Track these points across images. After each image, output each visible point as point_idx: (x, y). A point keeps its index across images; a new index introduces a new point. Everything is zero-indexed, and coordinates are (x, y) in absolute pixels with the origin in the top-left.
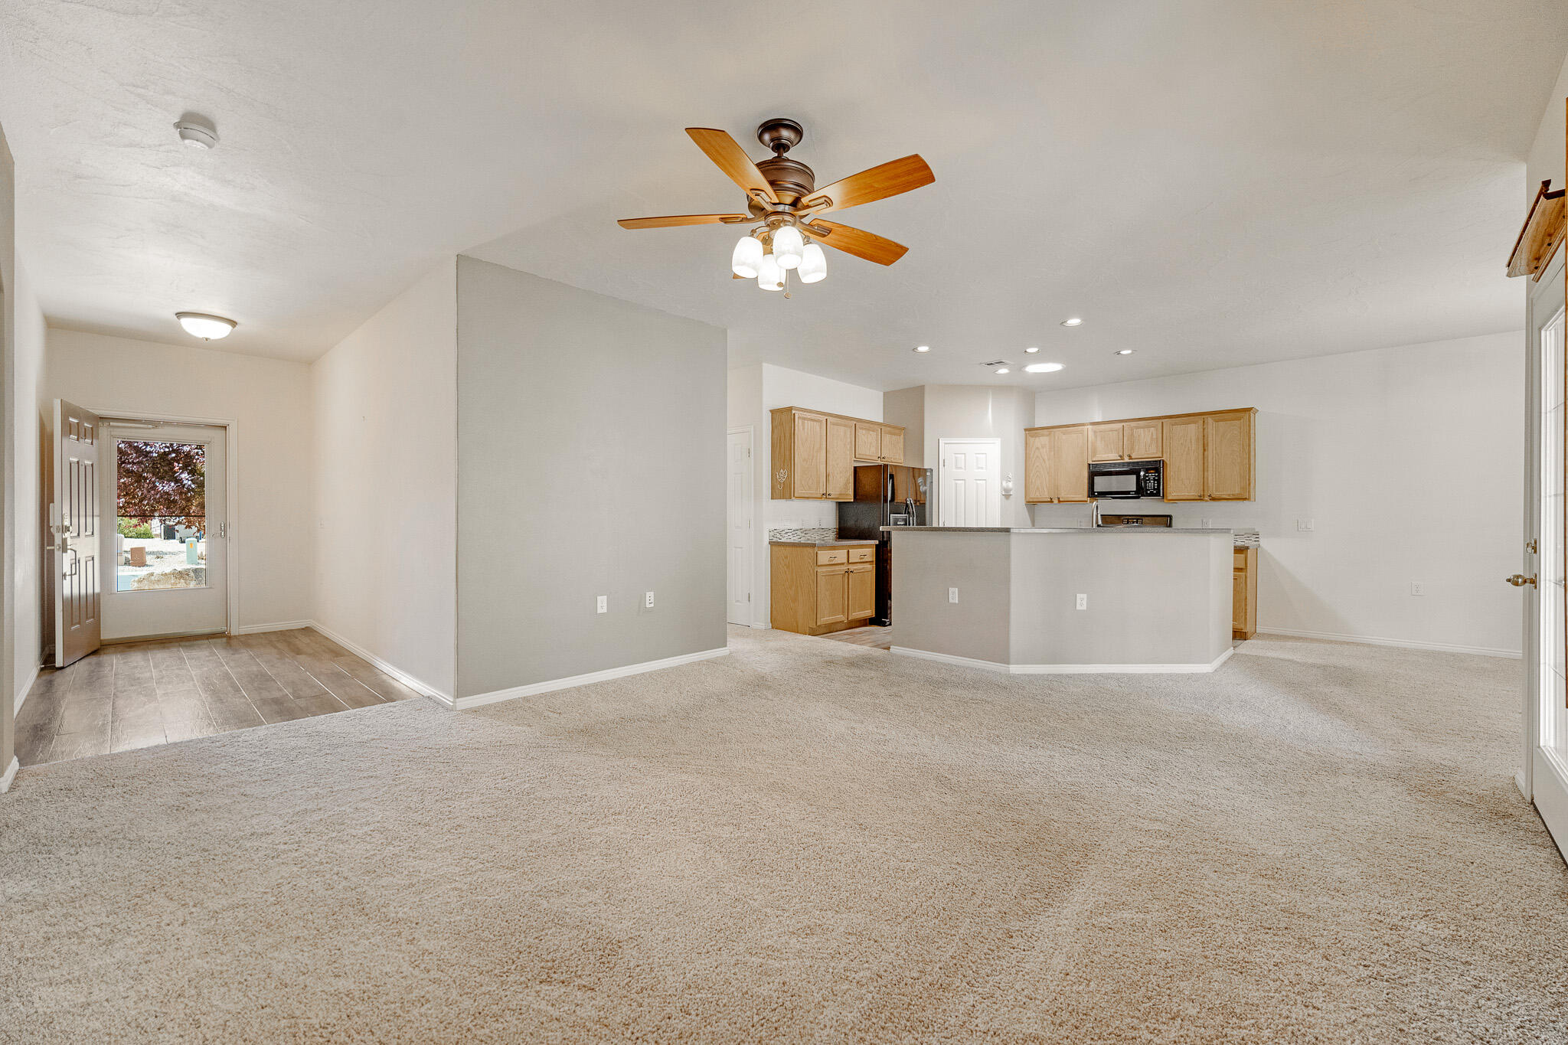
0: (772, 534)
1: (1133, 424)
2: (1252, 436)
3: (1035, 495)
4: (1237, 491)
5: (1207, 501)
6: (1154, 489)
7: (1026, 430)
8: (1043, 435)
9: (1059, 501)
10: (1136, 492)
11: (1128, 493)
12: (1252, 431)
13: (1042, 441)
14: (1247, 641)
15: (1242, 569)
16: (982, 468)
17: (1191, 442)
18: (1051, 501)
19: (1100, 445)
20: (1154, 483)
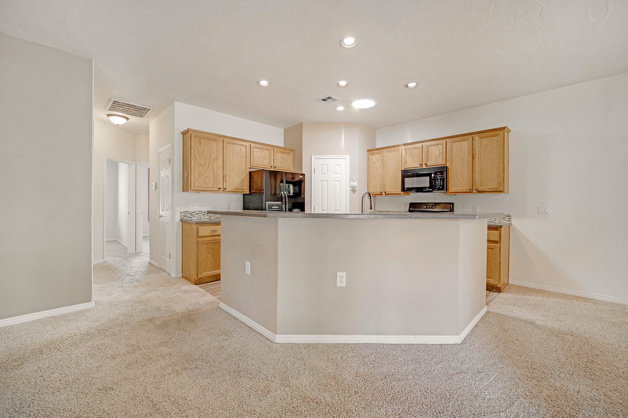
0: (183, 214)
1: (429, 143)
2: (506, 147)
3: (372, 191)
4: (495, 186)
5: (474, 193)
6: (441, 185)
7: (368, 151)
8: (377, 154)
9: (386, 194)
10: (429, 188)
11: (425, 188)
12: (506, 145)
13: (376, 157)
14: (501, 294)
15: (497, 241)
16: (338, 174)
17: (464, 153)
18: (381, 194)
19: (409, 159)
20: (440, 181)
